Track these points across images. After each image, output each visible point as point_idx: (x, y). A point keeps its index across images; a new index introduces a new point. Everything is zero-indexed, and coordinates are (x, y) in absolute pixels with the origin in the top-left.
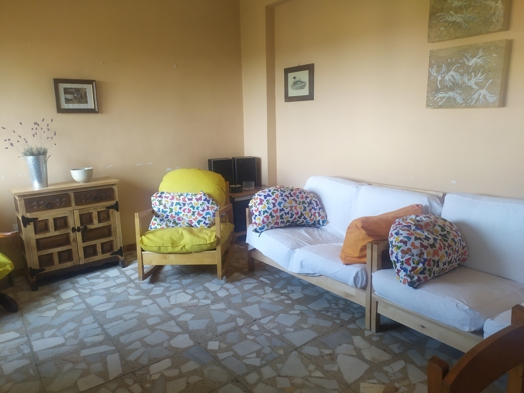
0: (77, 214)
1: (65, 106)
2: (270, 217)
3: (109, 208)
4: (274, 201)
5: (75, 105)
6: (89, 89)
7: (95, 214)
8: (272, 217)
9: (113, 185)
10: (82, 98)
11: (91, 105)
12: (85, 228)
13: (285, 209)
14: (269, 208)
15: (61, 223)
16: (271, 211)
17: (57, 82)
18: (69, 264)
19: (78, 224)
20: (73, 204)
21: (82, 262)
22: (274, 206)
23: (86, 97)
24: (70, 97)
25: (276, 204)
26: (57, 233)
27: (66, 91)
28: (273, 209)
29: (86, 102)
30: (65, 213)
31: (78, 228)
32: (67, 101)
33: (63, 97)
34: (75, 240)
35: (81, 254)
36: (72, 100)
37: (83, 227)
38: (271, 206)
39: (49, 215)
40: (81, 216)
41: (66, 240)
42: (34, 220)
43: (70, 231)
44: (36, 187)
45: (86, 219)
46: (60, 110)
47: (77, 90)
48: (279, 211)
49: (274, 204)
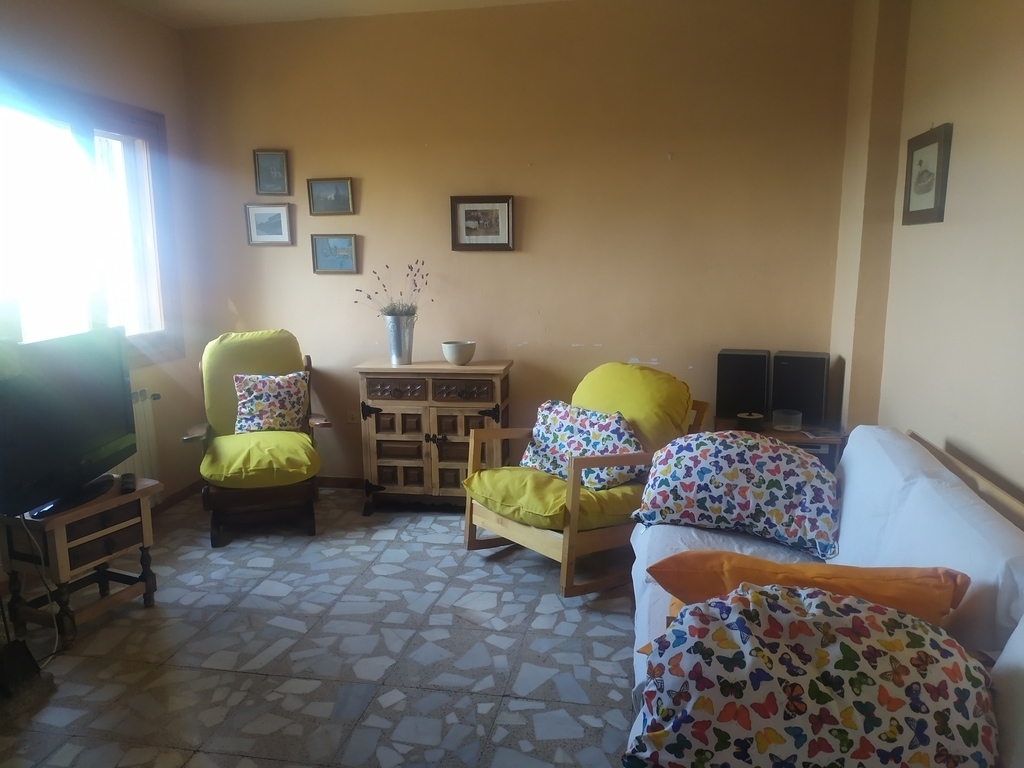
0: (434, 413)
1: (465, 239)
2: (671, 496)
3: (483, 413)
4: (691, 464)
5: (481, 237)
6: (502, 209)
7: (461, 421)
8: (677, 497)
9: (493, 375)
10: (492, 227)
11: (502, 238)
12: (445, 438)
13: (711, 487)
14: (674, 477)
15: (412, 423)
16: (677, 483)
17: (456, 201)
18: (416, 490)
19: (434, 431)
20: (430, 396)
21: (436, 492)
22: (688, 474)
23: (498, 225)
24: (473, 224)
25: (694, 472)
26: (405, 437)
27: (469, 215)
28: (682, 480)
29: (497, 233)
30: (418, 410)
31: (434, 436)
32: (469, 231)
33: (462, 223)
34: (429, 455)
35: (436, 479)
36: (475, 229)
37: (440, 437)
38: (681, 473)
39: (396, 408)
40: (440, 418)
41: (417, 453)
42: (377, 411)
43: (422, 438)
44: (394, 363)
45: (447, 424)
46: (457, 246)
47: (485, 213)
48: (695, 488)
49: (689, 469)
